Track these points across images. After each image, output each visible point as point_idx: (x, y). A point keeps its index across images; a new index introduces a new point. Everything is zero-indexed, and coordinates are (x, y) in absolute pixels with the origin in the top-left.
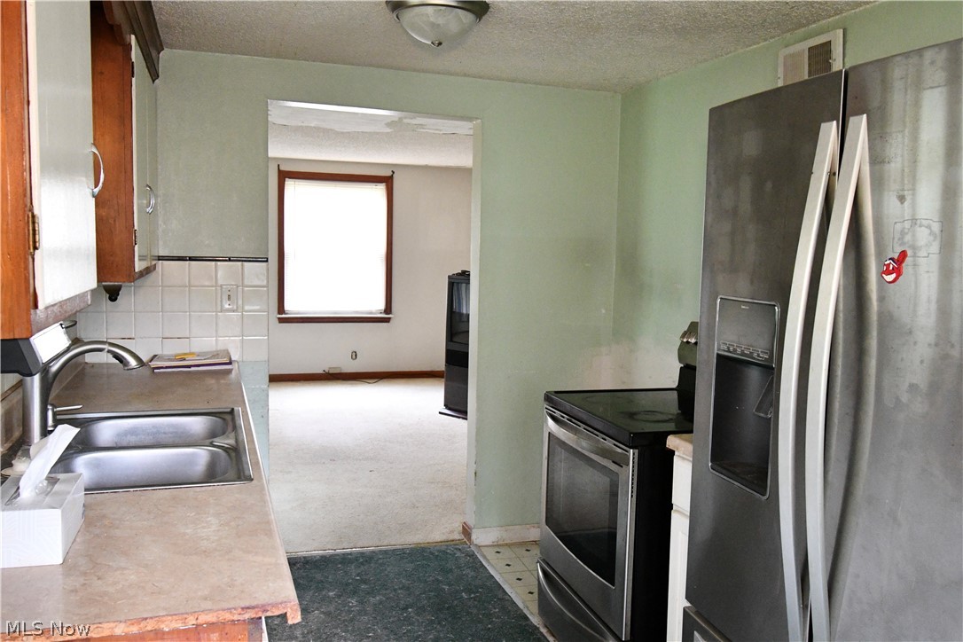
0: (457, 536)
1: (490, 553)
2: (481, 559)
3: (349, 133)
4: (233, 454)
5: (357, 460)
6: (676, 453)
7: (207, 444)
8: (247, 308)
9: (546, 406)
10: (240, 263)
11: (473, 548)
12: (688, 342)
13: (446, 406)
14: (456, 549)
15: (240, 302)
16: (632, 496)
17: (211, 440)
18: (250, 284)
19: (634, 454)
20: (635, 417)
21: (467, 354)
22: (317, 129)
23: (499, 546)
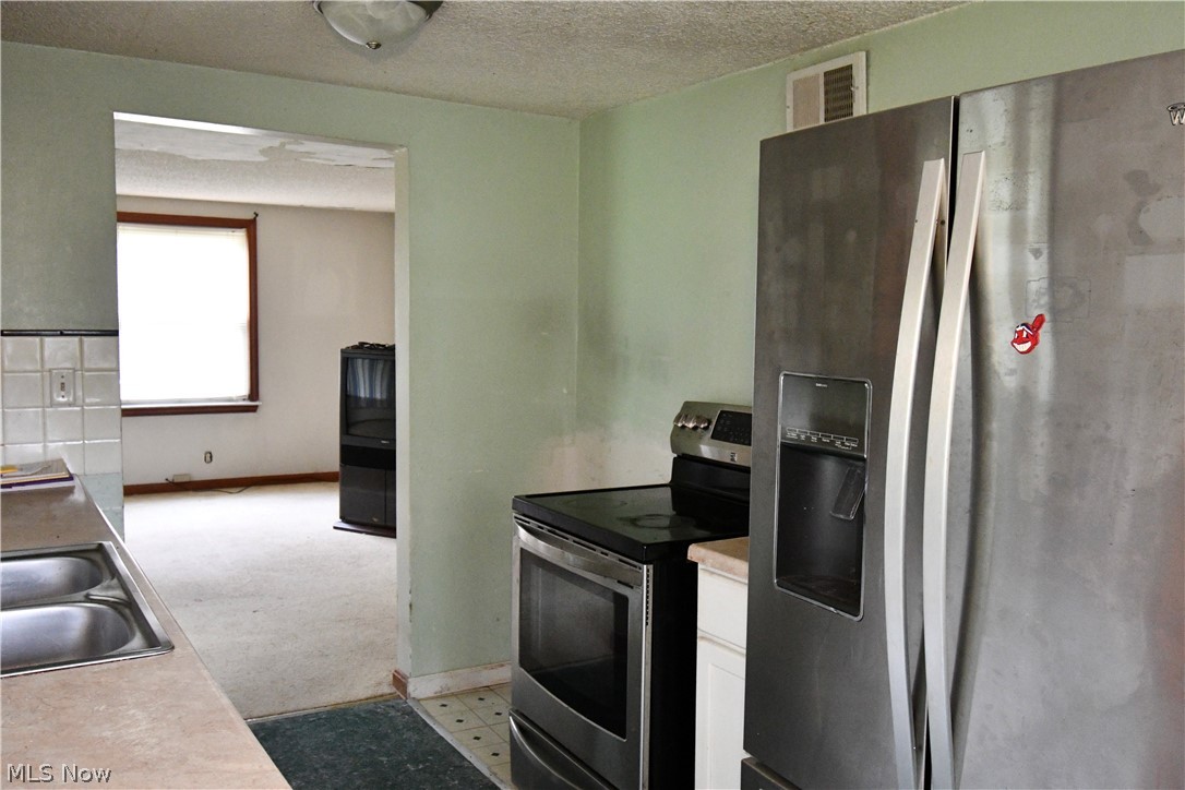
0: (387, 689)
1: (433, 708)
2: (424, 717)
3: (204, 161)
4: (127, 612)
5: (232, 597)
6: (700, 566)
7: (83, 599)
8: (87, 401)
9: (514, 514)
10: (76, 339)
11: (410, 703)
12: (683, 427)
13: (343, 518)
14: (388, 706)
15: (80, 393)
16: (647, 624)
17: (85, 593)
18: (93, 367)
19: (648, 571)
20: (640, 523)
21: (393, 453)
22: (161, 155)
23: (442, 697)
